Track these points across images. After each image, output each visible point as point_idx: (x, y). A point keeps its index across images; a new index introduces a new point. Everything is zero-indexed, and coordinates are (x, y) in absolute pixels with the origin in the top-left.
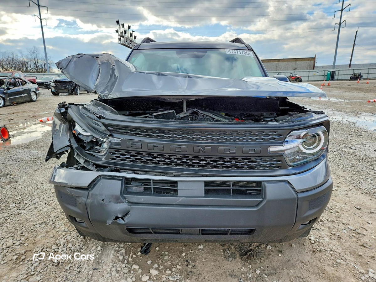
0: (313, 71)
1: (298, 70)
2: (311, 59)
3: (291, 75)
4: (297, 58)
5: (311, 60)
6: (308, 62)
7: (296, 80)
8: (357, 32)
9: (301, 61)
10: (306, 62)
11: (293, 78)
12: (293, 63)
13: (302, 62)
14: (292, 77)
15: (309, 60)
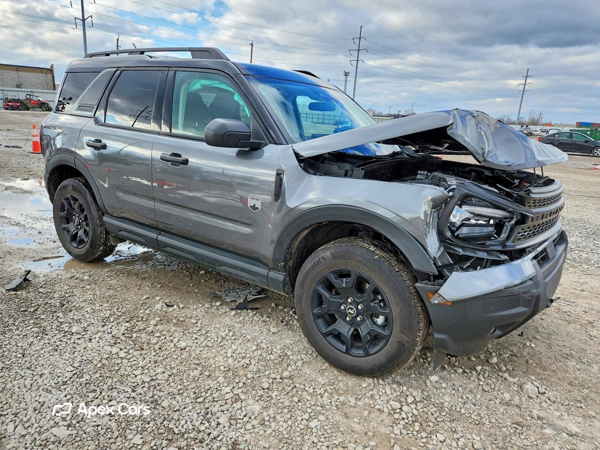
0: (52, 93)
1: (26, 87)
2: (46, 71)
3: (28, 97)
4: (19, 66)
5: (46, 73)
6: (41, 75)
7: (40, 108)
8: (118, 40)
9: (28, 71)
10: (39, 74)
11: (33, 103)
12: (13, 74)
13: (30, 74)
14: (32, 101)
15: (42, 72)
